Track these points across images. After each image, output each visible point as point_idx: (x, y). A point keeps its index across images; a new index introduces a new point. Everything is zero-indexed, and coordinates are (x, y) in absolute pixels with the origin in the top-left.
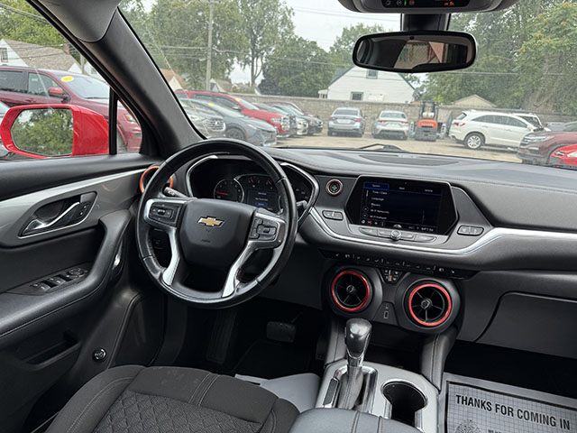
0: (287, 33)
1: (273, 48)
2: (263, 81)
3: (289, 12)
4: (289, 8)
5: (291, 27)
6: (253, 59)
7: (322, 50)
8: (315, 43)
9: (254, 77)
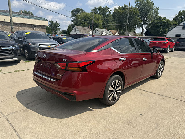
0: (156, 16)
1: (150, 21)
2: (146, 32)
3: (158, 8)
4: (157, 7)
5: (158, 14)
6: (143, 25)
7: (168, 20)
8: (166, 18)
9: (143, 31)
